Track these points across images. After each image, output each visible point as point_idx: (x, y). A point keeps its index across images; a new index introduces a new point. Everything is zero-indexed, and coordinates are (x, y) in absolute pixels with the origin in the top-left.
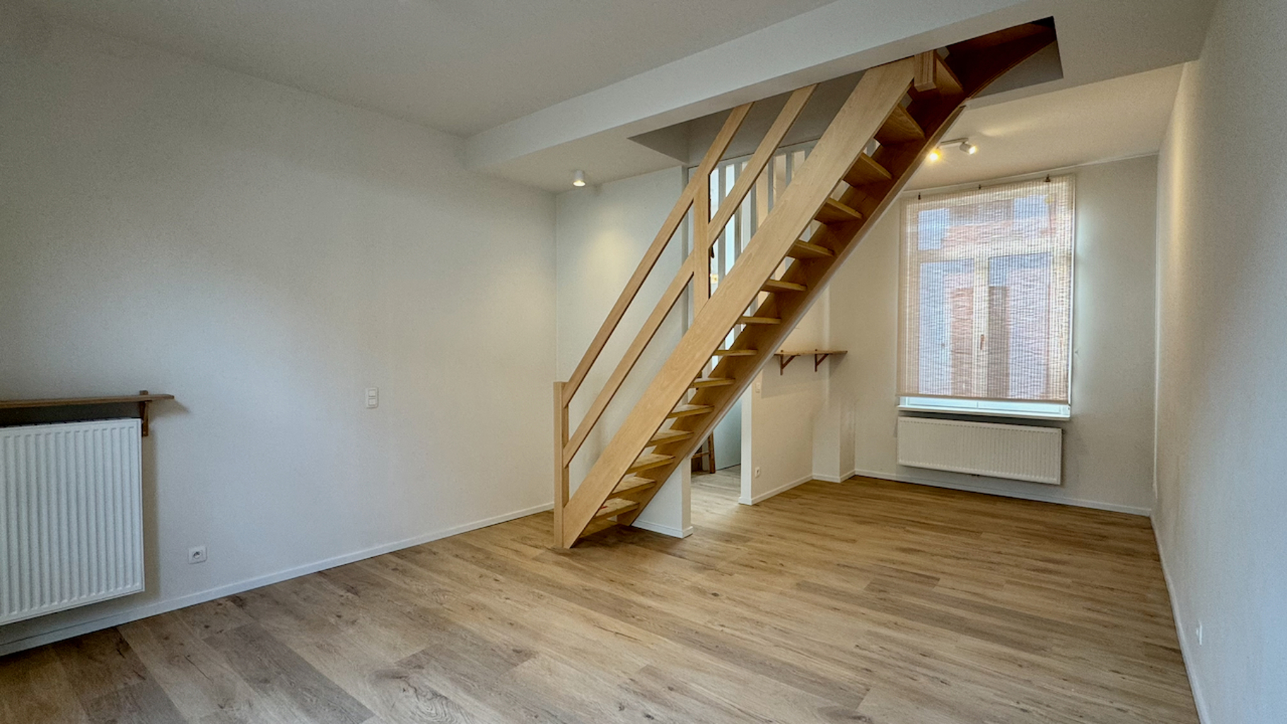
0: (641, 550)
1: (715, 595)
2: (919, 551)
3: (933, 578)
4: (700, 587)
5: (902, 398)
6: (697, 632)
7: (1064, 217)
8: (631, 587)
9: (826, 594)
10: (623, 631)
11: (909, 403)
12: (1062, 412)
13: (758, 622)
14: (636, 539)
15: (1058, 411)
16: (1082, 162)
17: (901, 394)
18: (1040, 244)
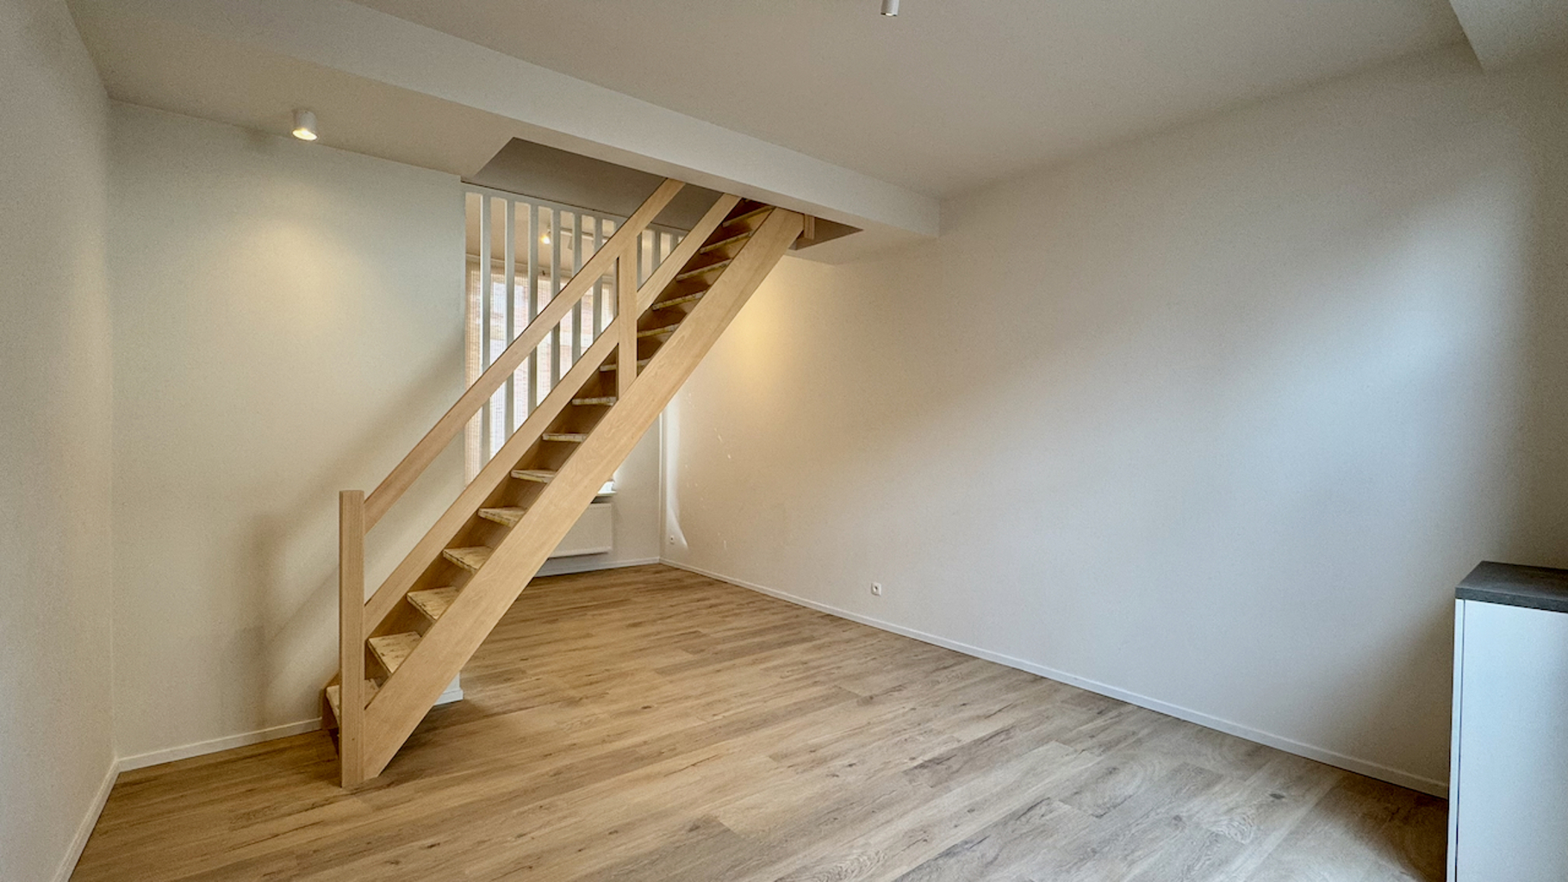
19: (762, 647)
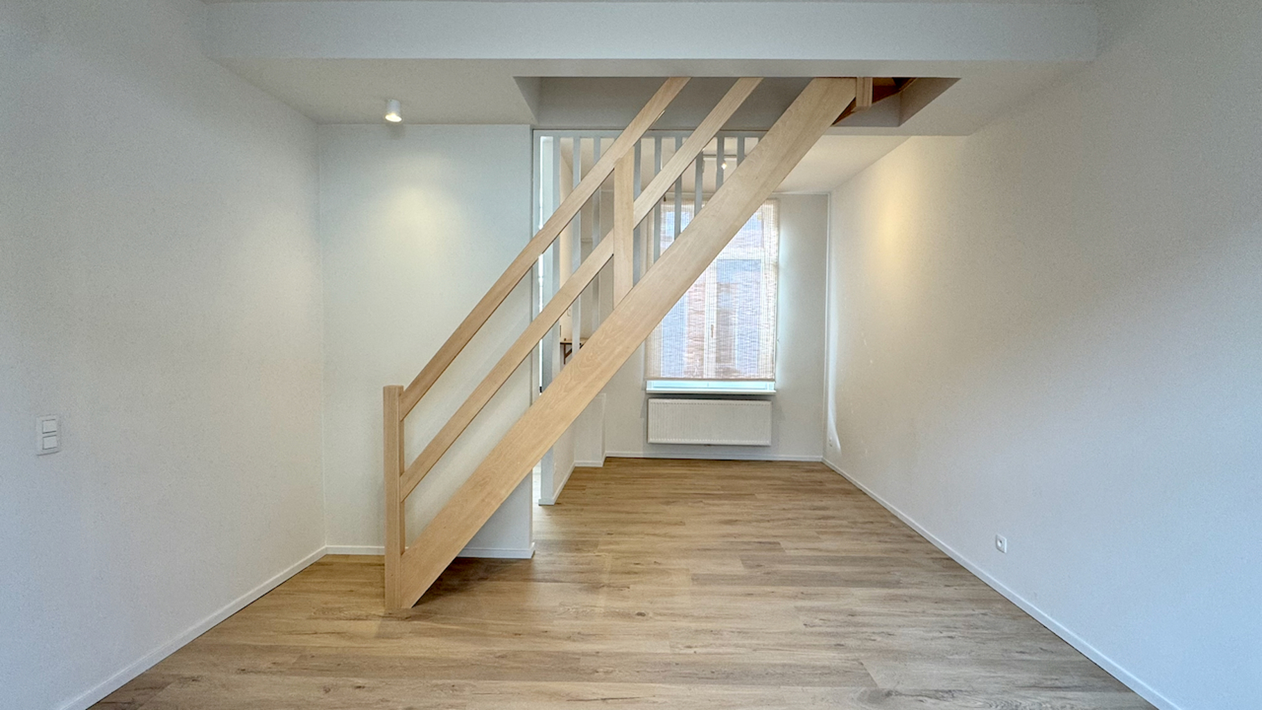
0: (504, 585)
1: (640, 614)
2: (737, 521)
3: (774, 543)
4: (617, 610)
5: (648, 382)
6: (677, 664)
7: (771, 232)
8: (545, 634)
9: (723, 582)
10: (607, 694)
11: (653, 386)
12: (768, 387)
13: (712, 631)
14: (481, 574)
15: (764, 387)
16: (785, 191)
17: (646, 379)
18: (754, 253)
19: (824, 580)
